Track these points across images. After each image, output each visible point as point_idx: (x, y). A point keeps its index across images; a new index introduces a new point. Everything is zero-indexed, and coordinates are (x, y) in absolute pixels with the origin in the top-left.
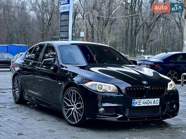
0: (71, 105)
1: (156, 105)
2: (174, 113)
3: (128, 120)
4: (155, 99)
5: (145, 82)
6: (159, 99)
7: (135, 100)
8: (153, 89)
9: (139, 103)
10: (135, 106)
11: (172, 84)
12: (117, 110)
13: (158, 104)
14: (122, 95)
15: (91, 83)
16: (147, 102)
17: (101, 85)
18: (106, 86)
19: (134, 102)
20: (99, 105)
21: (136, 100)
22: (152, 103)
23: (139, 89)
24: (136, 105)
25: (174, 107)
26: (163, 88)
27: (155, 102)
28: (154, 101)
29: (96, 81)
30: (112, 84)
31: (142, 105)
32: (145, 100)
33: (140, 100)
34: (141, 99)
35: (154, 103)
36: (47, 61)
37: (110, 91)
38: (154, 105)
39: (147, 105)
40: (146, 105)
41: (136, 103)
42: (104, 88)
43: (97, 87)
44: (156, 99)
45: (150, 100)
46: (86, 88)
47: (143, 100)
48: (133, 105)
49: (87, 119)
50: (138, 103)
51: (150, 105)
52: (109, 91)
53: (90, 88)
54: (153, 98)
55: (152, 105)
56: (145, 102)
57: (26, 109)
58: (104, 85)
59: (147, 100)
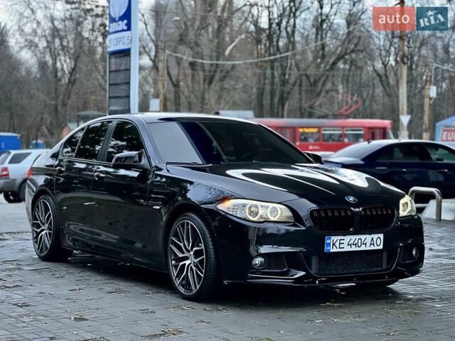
0: (183, 253)
1: (376, 248)
2: (413, 266)
3: (317, 282)
4: (373, 236)
5: (351, 199)
6: (381, 236)
7: (330, 239)
8: (369, 213)
9: (340, 244)
10: (332, 251)
11: (407, 203)
12: (292, 261)
13: (381, 247)
14: (303, 228)
15: (233, 202)
16: (356, 241)
17: (256, 207)
18: (267, 207)
19: (328, 241)
20: (252, 250)
21: (333, 238)
22: (368, 244)
23: (340, 214)
24: (334, 250)
25: (414, 253)
26: (390, 212)
27: (373, 242)
28: (372, 239)
29: (244, 198)
30: (280, 203)
31: (347, 249)
32: (353, 238)
33: (342, 237)
34: (344, 235)
35: (371, 244)
36: (122, 158)
37: (275, 219)
38: (372, 248)
39: (358, 249)
40: (354, 248)
41: (334, 244)
42: (261, 212)
43: (247, 211)
44: (375, 236)
45: (363, 237)
46: (223, 213)
47: (347, 238)
48: (326, 249)
49: (226, 282)
50: (337, 244)
51: (363, 248)
52: (273, 219)
53: (231, 213)
54: (370, 234)
55: (368, 248)
56: (352, 242)
57: (72, 270)
58: (262, 206)
59: (358, 237)
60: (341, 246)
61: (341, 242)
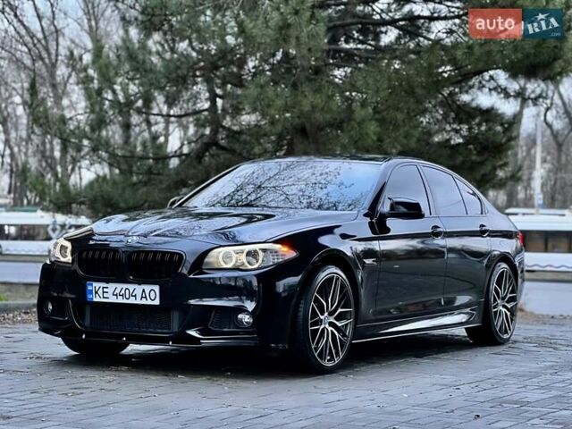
3: (84, 336)
6: (157, 288)
7: (92, 285)
9: (103, 292)
10: (95, 300)
13: (157, 302)
16: (123, 292)
21: (95, 284)
22: (139, 297)
24: (97, 299)
28: (144, 291)
31: (113, 300)
32: (120, 286)
33: (105, 285)
34: (107, 283)
35: (142, 297)
38: (144, 302)
39: (125, 301)
40: (120, 300)
41: (96, 293)
44: (148, 288)
45: (131, 287)
47: (112, 287)
50: (100, 292)
51: (132, 301)
54: (140, 284)
55: (138, 301)
56: (117, 291)
59: (125, 286)
60: (105, 295)
61: (105, 290)
